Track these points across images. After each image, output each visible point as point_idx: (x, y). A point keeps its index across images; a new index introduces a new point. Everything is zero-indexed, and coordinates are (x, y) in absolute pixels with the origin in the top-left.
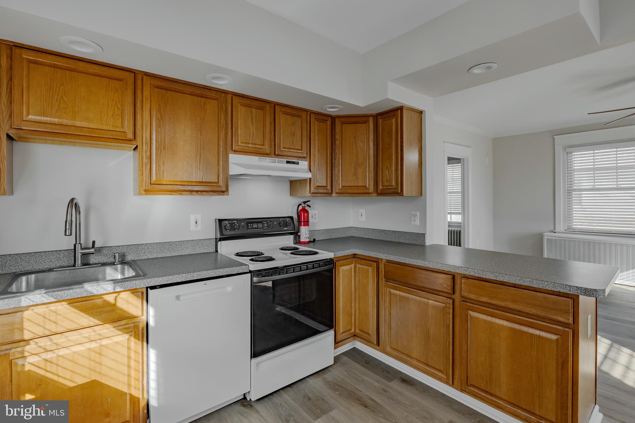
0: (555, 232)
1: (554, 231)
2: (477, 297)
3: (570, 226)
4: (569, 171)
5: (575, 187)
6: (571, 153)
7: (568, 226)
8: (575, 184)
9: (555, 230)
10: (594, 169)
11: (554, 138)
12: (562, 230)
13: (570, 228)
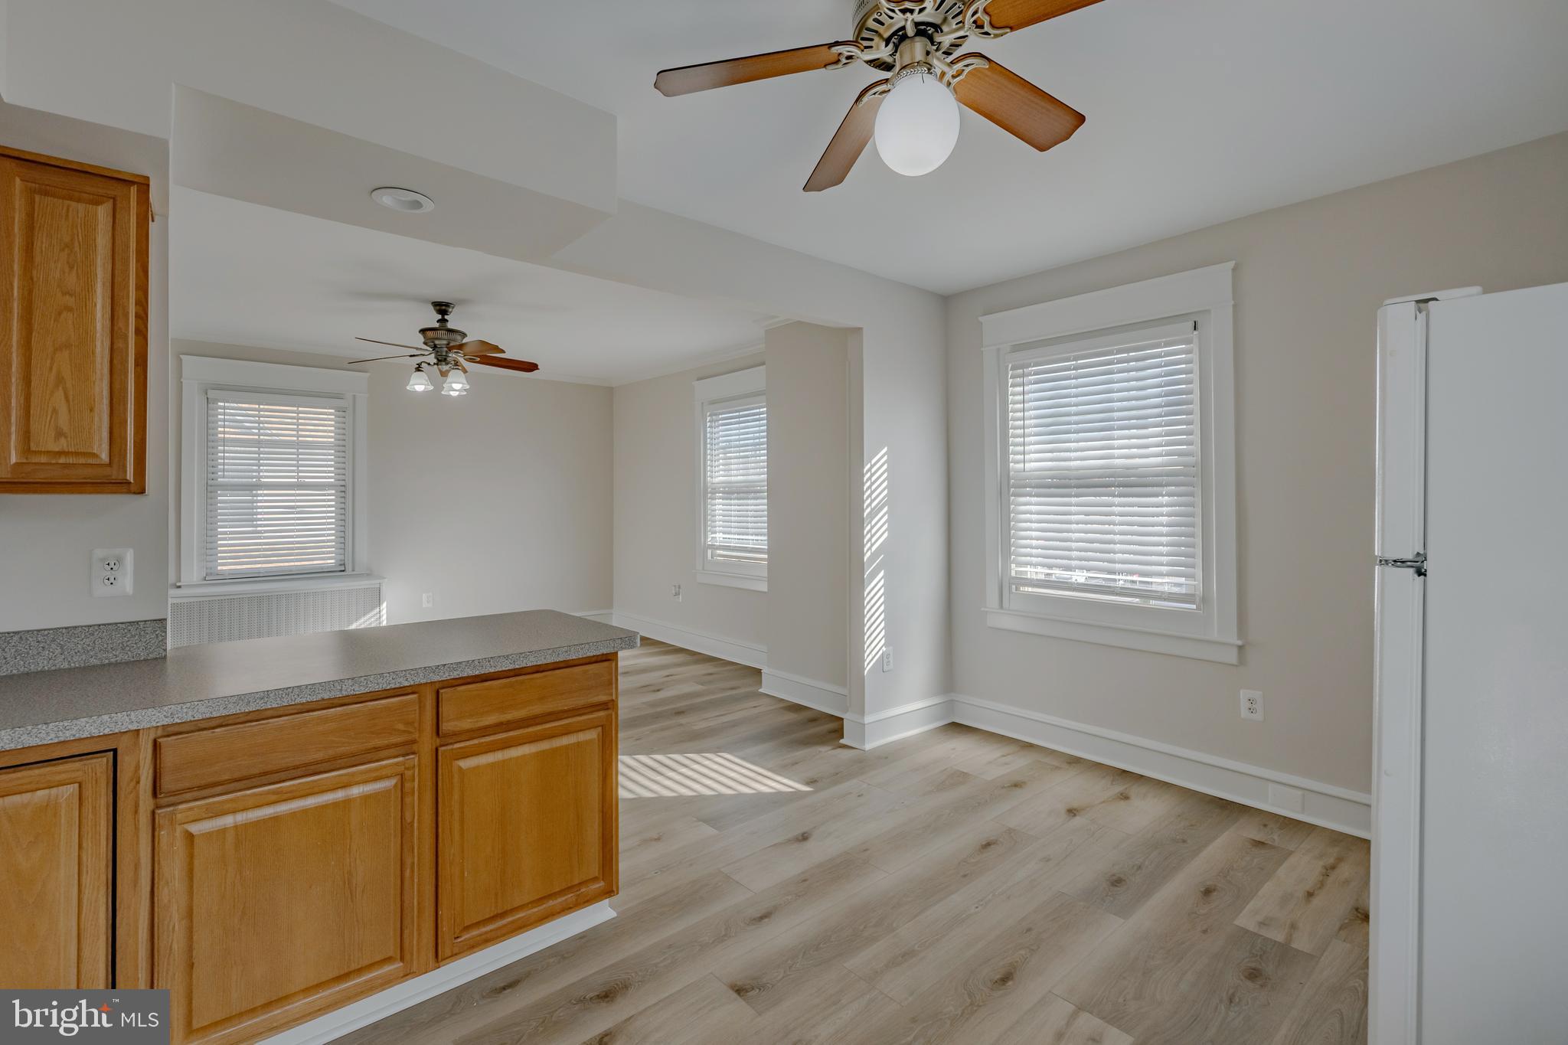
0: (179, 587)
1: (178, 584)
2: (475, 720)
3: (211, 568)
4: (210, 441)
5: (227, 480)
6: (217, 400)
7: (207, 568)
8: (225, 473)
9: (180, 581)
10: (259, 443)
11: (181, 360)
12: (195, 580)
13: (211, 574)
